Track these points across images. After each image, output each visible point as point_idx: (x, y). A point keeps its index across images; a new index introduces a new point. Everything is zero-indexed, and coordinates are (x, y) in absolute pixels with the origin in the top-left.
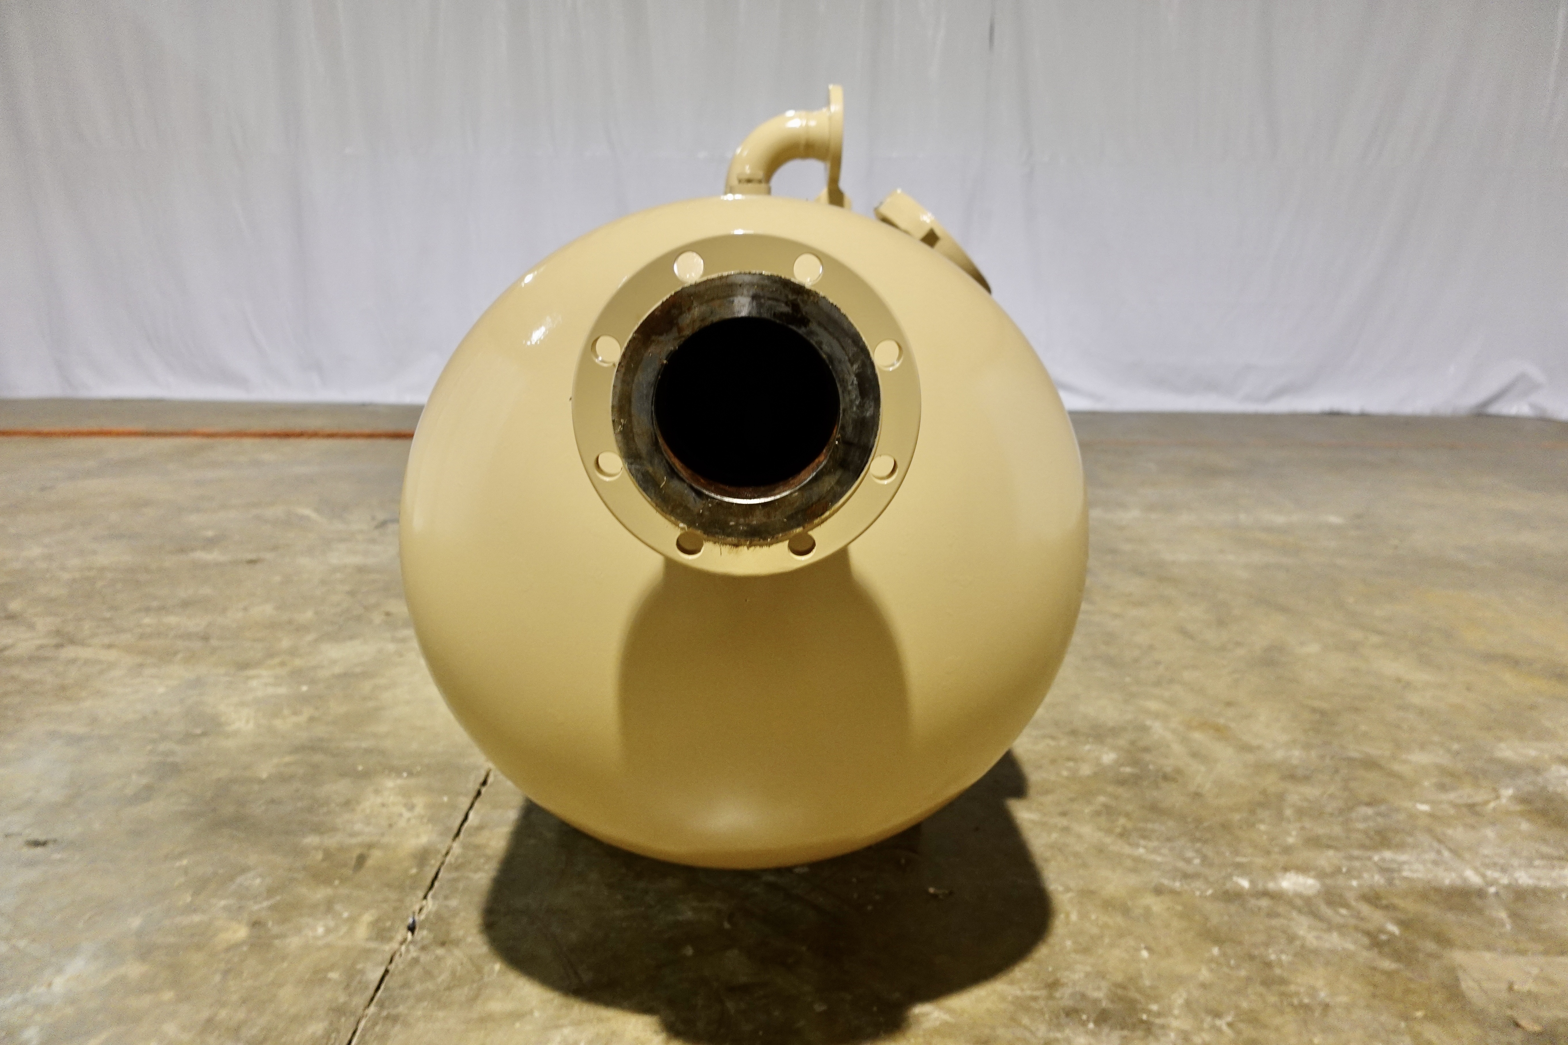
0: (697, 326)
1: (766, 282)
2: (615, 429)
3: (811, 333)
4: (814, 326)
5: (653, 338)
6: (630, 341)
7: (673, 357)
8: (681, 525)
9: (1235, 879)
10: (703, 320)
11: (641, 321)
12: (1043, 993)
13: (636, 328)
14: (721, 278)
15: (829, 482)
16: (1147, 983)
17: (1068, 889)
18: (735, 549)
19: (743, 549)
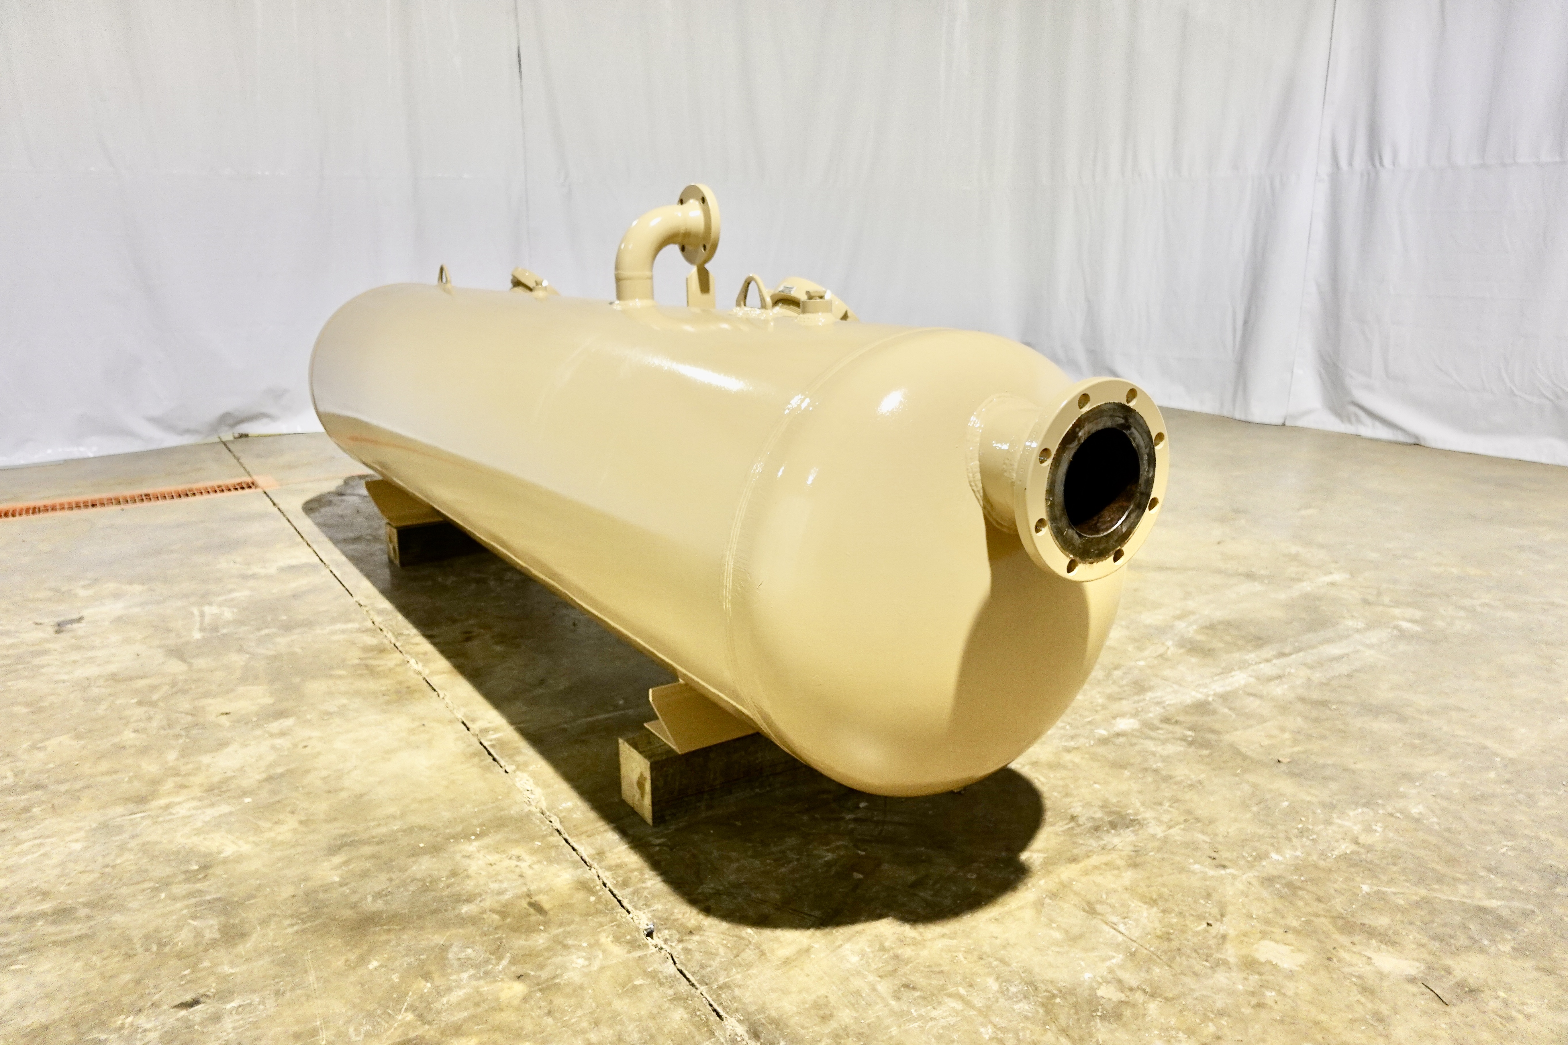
0: (1087, 436)
1: (1116, 407)
2: (1046, 504)
3: (1132, 433)
4: (1133, 430)
5: (1067, 446)
6: (1057, 450)
7: (1075, 457)
8: (1071, 556)
9: (1096, 731)
10: (1089, 432)
11: (1062, 437)
12: (1072, 824)
13: (1060, 441)
14: (1098, 406)
15: (1133, 516)
16: (1114, 801)
17: (1023, 766)
18: (1091, 565)
19: (1095, 564)
